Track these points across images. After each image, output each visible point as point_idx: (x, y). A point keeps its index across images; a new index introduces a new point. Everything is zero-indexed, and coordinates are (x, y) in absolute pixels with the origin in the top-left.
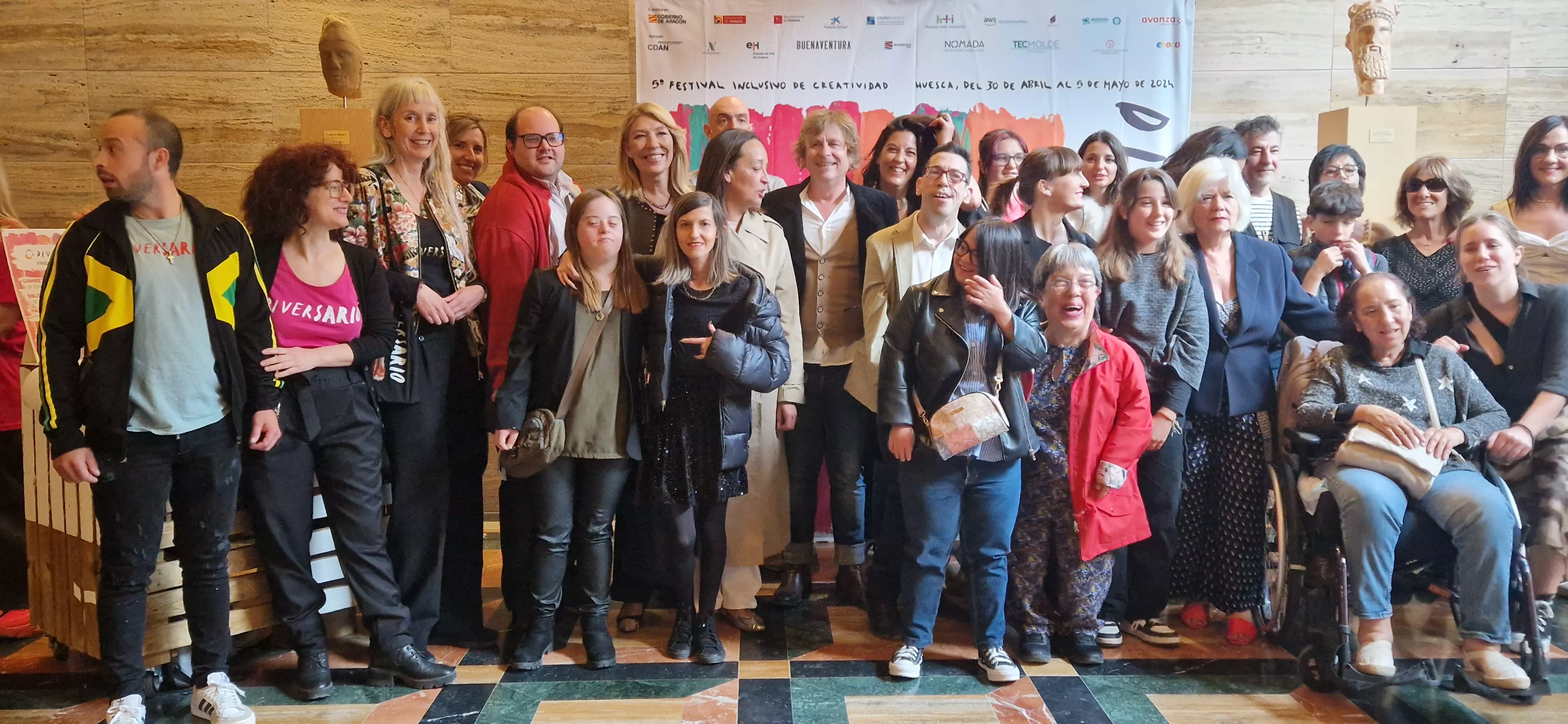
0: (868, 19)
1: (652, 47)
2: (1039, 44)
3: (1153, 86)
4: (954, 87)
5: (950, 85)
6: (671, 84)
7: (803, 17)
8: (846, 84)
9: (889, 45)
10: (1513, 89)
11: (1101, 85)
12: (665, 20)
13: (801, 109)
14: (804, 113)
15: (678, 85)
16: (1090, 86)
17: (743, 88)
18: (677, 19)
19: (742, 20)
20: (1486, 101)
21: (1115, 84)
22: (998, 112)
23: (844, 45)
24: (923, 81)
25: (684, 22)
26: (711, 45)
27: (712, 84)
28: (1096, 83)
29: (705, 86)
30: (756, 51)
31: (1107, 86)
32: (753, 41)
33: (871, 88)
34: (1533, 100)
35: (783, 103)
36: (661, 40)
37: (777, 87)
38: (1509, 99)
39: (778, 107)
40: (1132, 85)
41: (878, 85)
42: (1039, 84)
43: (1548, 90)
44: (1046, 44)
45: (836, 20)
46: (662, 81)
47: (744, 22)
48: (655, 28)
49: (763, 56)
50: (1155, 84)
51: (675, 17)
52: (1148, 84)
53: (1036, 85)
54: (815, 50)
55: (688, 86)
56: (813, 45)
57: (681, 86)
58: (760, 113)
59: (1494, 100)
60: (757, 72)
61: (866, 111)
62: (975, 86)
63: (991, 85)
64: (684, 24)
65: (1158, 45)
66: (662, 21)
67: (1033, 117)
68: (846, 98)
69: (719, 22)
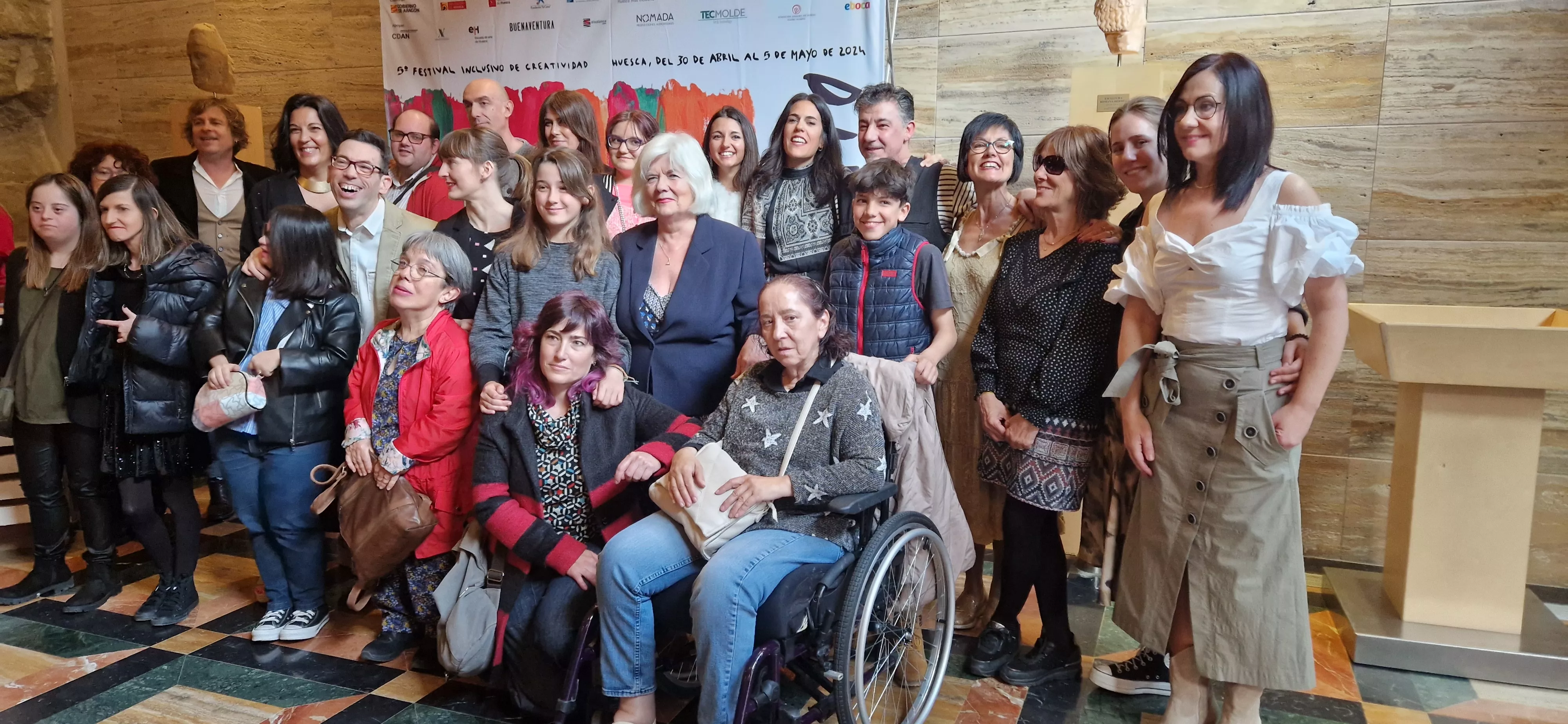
1: (394, 37)
2: (726, 13)
3: (841, 54)
4: (648, 64)
5: (644, 62)
6: (415, 70)
8: (552, 64)
9: (587, 23)
10: (1397, 34)
11: (788, 55)
12: (403, 10)
13: (517, 91)
14: (520, 95)
15: (420, 72)
16: (777, 57)
18: (412, 8)
19: (463, 5)
20: (1356, 52)
21: (802, 53)
22: (689, 89)
23: (549, 25)
24: (619, 58)
25: (418, 10)
26: (440, 31)
27: (445, 69)
28: (783, 54)
29: (440, 71)
30: (478, 35)
31: (794, 57)
32: (474, 26)
33: (574, 68)
34: (1425, 48)
36: (402, 29)
37: (497, 70)
38: (1389, 47)
40: (820, 53)
41: (579, 64)
42: (727, 57)
43: (1448, 33)
44: (733, 14)
46: (406, 68)
47: (465, 7)
48: (396, 18)
49: (482, 40)
50: (844, 52)
51: (410, 6)
52: (836, 52)
53: (724, 58)
54: (524, 32)
55: (428, 73)
56: (523, 27)
57: (423, 73)
59: (1367, 50)
60: (480, 56)
62: (666, 62)
63: (682, 60)
64: (417, 13)
65: (847, 7)
66: (401, 11)
67: (723, 93)
68: (553, 80)
69: (444, 9)
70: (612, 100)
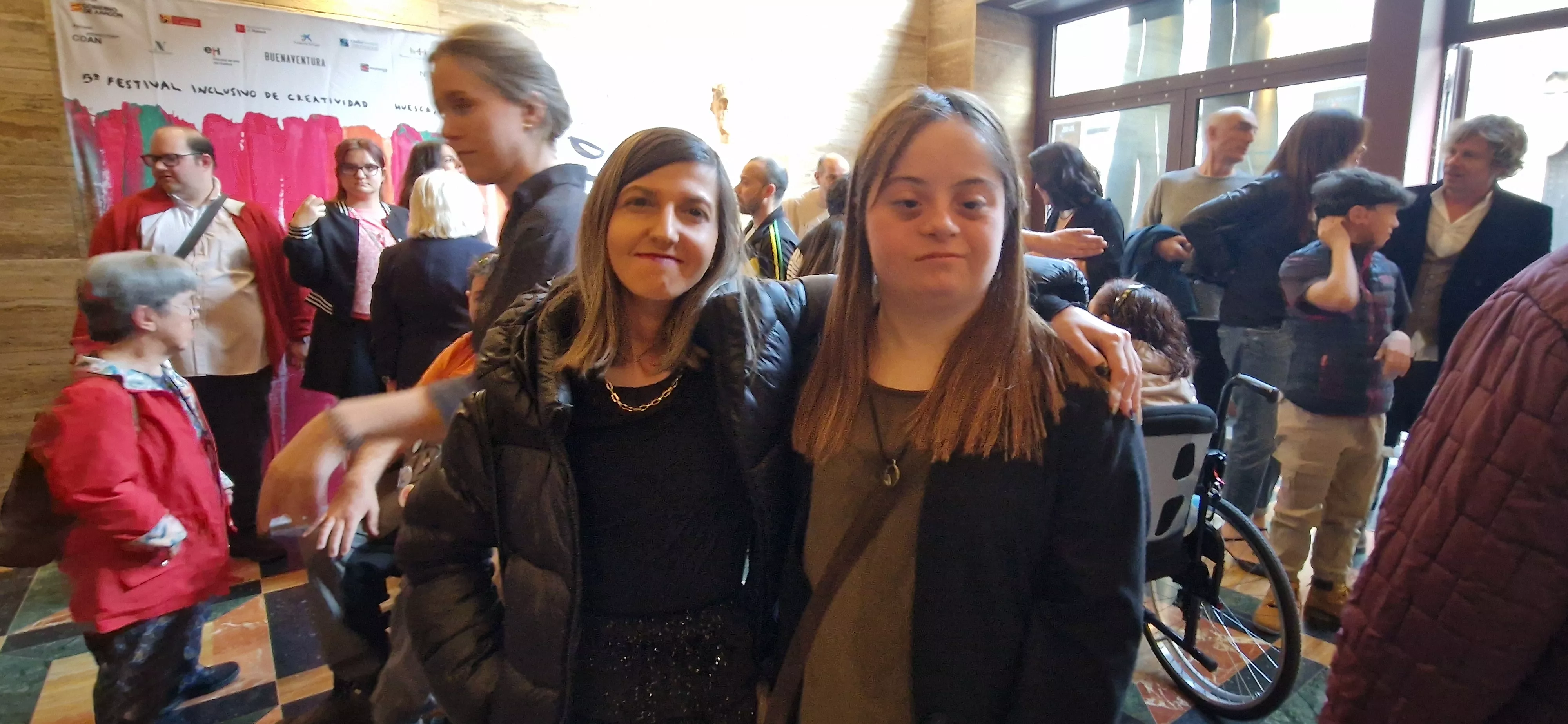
0: (342, 41)
1: (81, 39)
5: (428, 110)
6: (110, 80)
7: (269, 29)
8: (324, 99)
9: (365, 68)
12: (93, 10)
13: (276, 119)
14: (280, 123)
15: (120, 83)
17: (204, 92)
18: (109, 11)
19: (197, 23)
23: (318, 62)
24: (402, 105)
25: (120, 15)
26: (158, 44)
27: (164, 85)
29: (155, 86)
30: (218, 57)
32: (212, 46)
33: (350, 105)
35: (255, 111)
37: (246, 94)
39: (249, 115)
41: (357, 103)
45: (307, 37)
46: (96, 76)
47: (199, 25)
48: (79, 18)
49: (226, 62)
51: (106, 8)
54: (285, 64)
55: (133, 85)
56: (283, 58)
57: (124, 84)
58: (228, 118)
60: (220, 78)
61: (348, 125)
64: (120, 19)
66: (89, 12)
68: (325, 113)
69: (166, 21)
70: (396, 138)
